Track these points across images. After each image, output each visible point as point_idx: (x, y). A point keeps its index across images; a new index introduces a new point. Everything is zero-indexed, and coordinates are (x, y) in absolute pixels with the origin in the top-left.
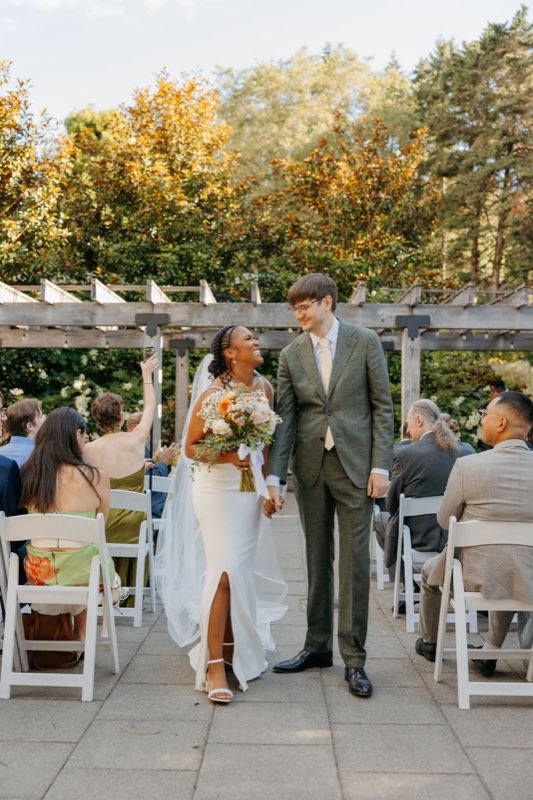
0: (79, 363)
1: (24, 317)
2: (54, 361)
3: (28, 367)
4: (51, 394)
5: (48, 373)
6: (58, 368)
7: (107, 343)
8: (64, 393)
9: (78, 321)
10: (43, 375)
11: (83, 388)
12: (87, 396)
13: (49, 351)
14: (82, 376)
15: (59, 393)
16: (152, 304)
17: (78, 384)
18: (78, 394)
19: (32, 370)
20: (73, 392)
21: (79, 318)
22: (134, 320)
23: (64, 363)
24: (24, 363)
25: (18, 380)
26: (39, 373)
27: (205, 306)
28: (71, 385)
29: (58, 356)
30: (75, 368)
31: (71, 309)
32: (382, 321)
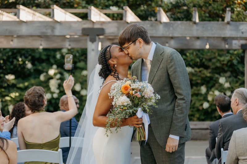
0: (54, 57)
1: (7, 30)
2: (37, 56)
3: (18, 61)
4: (35, 78)
5: (33, 64)
6: (41, 61)
7: (70, 45)
8: (42, 77)
9: (43, 33)
10: (29, 65)
11: (55, 74)
12: (58, 79)
13: (33, 50)
14: (55, 66)
15: (39, 78)
16: (93, 22)
17: (52, 72)
18: (51, 78)
19: (21, 63)
20: (48, 77)
21: (44, 30)
22: (81, 32)
23: (44, 57)
24: (16, 58)
25: (11, 69)
26: (26, 65)
27: (128, 23)
28: (47, 72)
29: (40, 53)
30: (52, 61)
31: (39, 25)
32: (242, 33)
